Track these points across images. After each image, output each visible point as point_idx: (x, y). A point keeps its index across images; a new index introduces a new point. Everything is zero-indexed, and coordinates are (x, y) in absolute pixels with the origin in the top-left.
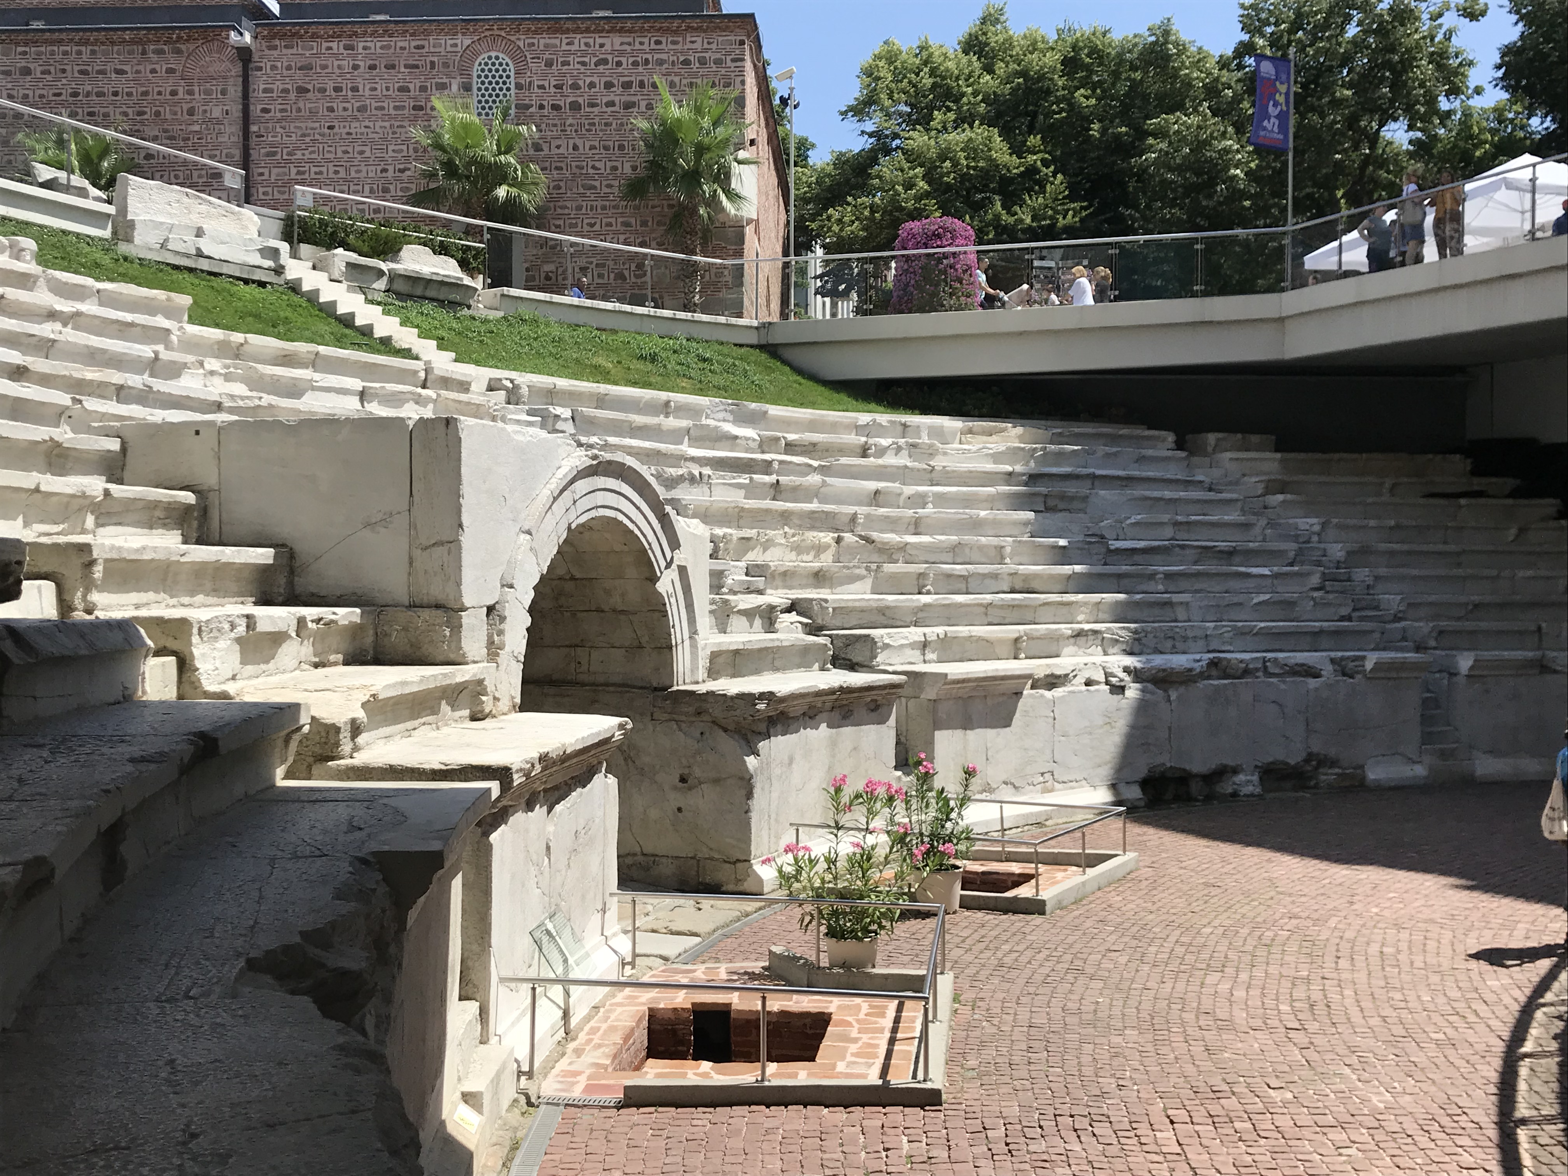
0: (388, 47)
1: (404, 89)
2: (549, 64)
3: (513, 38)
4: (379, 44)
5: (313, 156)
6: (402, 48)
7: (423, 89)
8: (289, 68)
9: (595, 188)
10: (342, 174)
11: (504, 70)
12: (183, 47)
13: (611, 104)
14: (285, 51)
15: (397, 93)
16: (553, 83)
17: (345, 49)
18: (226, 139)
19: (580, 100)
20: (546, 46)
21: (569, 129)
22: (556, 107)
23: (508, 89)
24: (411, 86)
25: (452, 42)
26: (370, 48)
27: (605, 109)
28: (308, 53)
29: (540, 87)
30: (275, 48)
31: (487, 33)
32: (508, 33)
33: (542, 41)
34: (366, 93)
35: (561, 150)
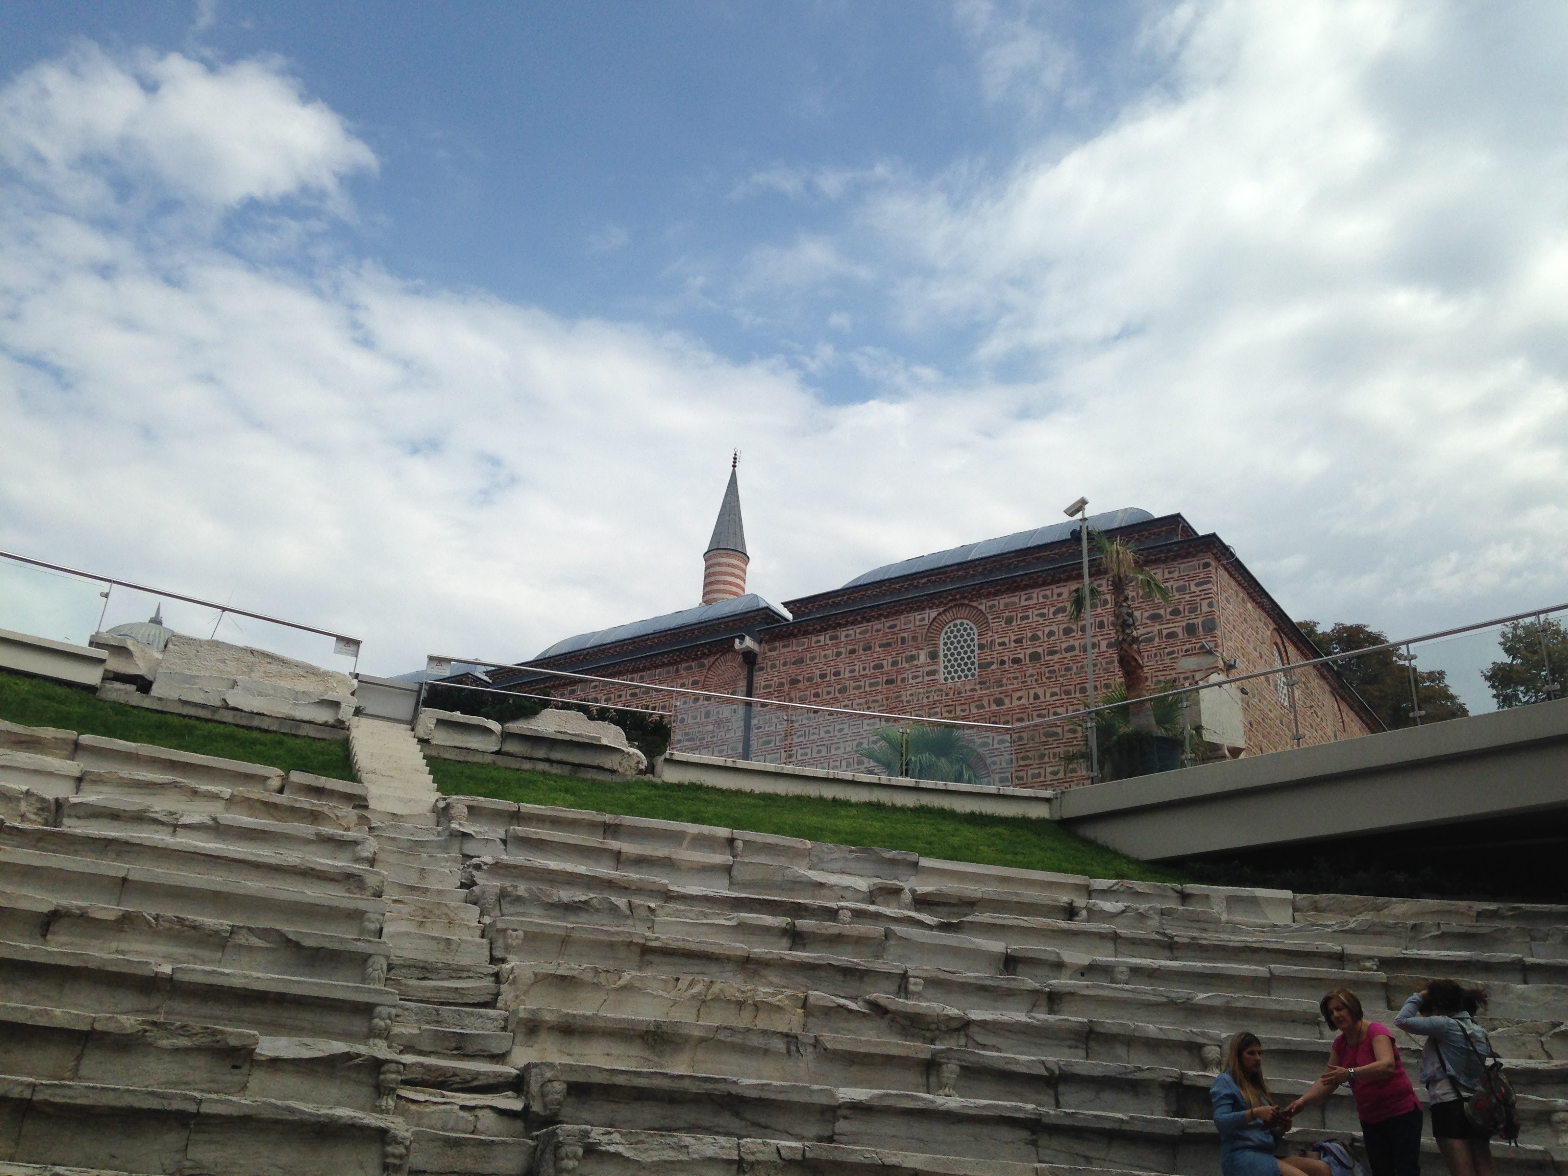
0: (866, 632)
1: (878, 667)
2: (1009, 621)
3: (974, 604)
4: (858, 631)
5: (801, 739)
6: (878, 631)
7: (895, 664)
8: (785, 664)
9: (1057, 734)
10: (824, 753)
11: (969, 635)
12: (706, 661)
13: (1071, 648)
14: (783, 650)
15: (872, 671)
16: (1013, 638)
17: (830, 640)
18: (732, 735)
19: (1040, 650)
20: (1006, 605)
21: (1029, 680)
22: (1016, 661)
23: (972, 651)
24: (885, 663)
25: (920, 617)
26: (851, 635)
27: (1065, 655)
28: (800, 649)
29: (1000, 644)
30: (774, 649)
31: (952, 604)
32: (971, 600)
33: (1002, 602)
34: (847, 675)
35: (1023, 701)
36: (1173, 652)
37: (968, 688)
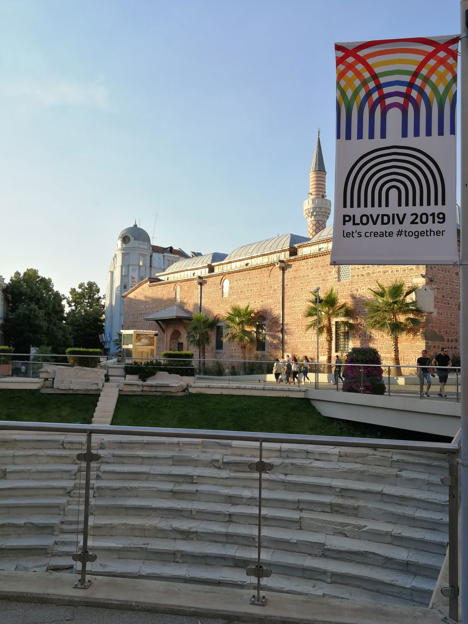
1: (320, 274)
4: (314, 261)
7: (325, 273)
8: (292, 271)
10: (304, 304)
12: (270, 268)
13: (380, 272)
14: (291, 266)
15: (318, 276)
16: (361, 267)
19: (370, 272)
21: (366, 282)
22: (363, 275)
24: (322, 273)
27: (377, 274)
30: (289, 265)
34: (311, 277)
35: (364, 290)
36: (412, 276)
37: (347, 284)
